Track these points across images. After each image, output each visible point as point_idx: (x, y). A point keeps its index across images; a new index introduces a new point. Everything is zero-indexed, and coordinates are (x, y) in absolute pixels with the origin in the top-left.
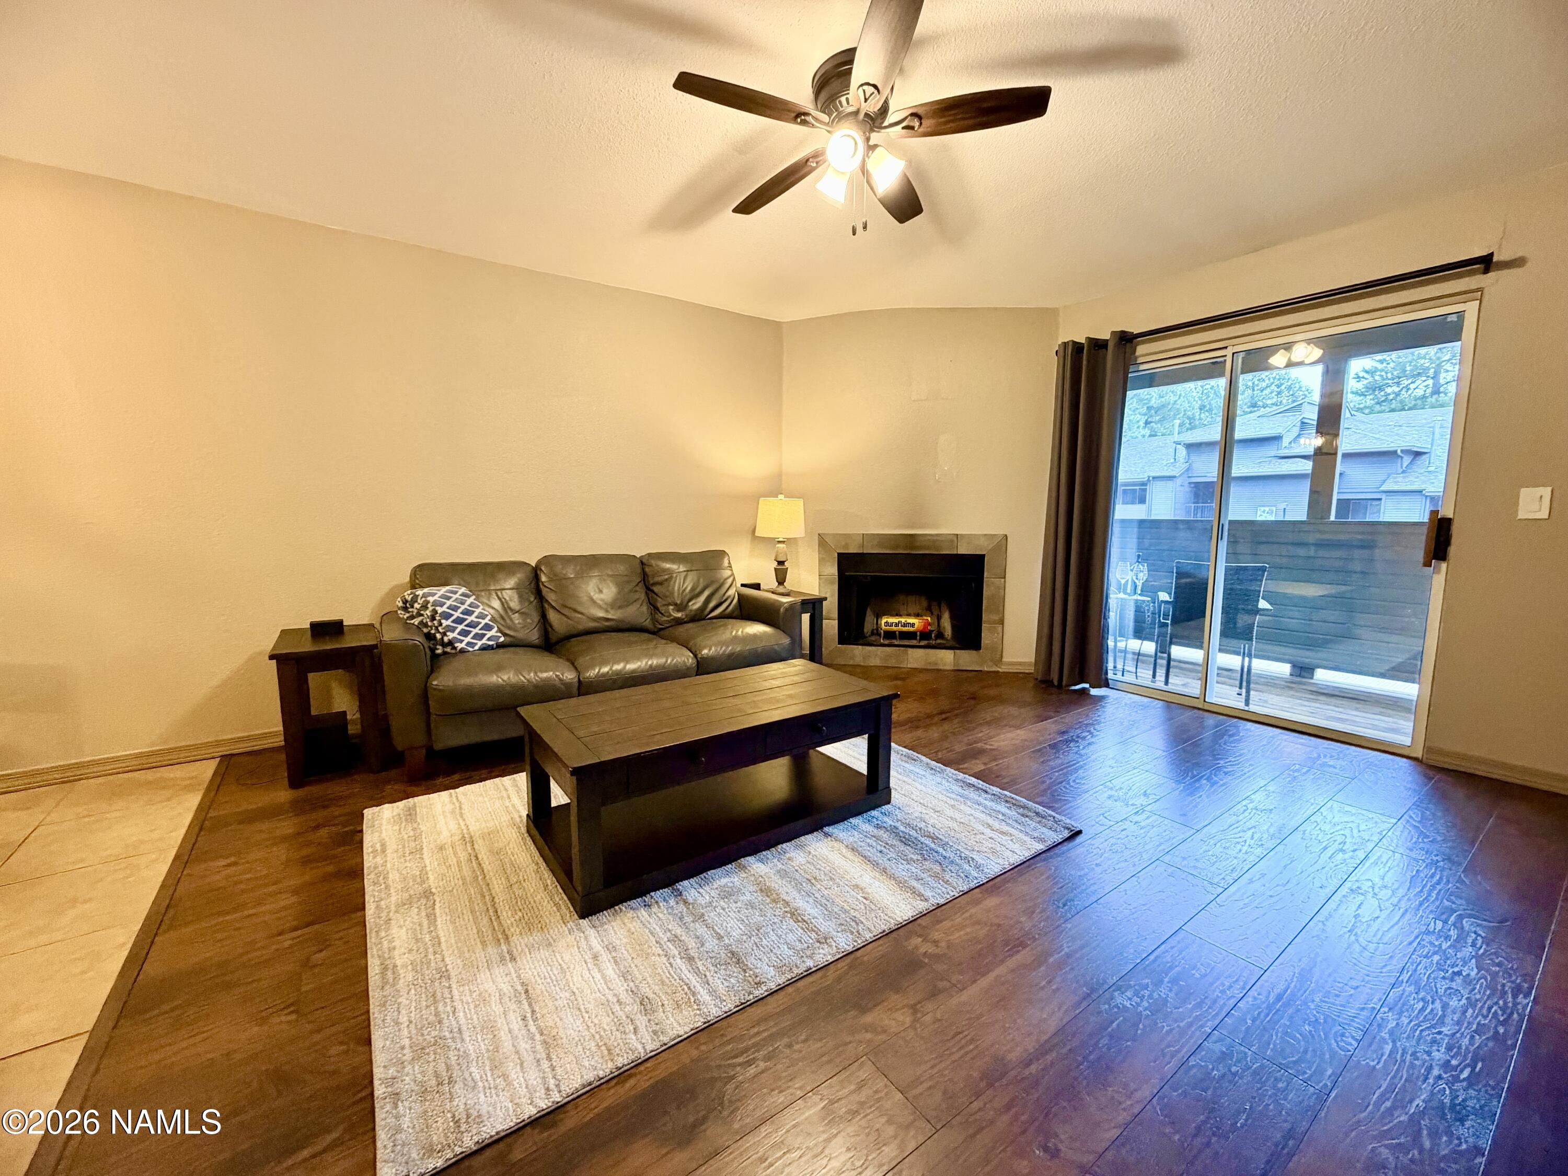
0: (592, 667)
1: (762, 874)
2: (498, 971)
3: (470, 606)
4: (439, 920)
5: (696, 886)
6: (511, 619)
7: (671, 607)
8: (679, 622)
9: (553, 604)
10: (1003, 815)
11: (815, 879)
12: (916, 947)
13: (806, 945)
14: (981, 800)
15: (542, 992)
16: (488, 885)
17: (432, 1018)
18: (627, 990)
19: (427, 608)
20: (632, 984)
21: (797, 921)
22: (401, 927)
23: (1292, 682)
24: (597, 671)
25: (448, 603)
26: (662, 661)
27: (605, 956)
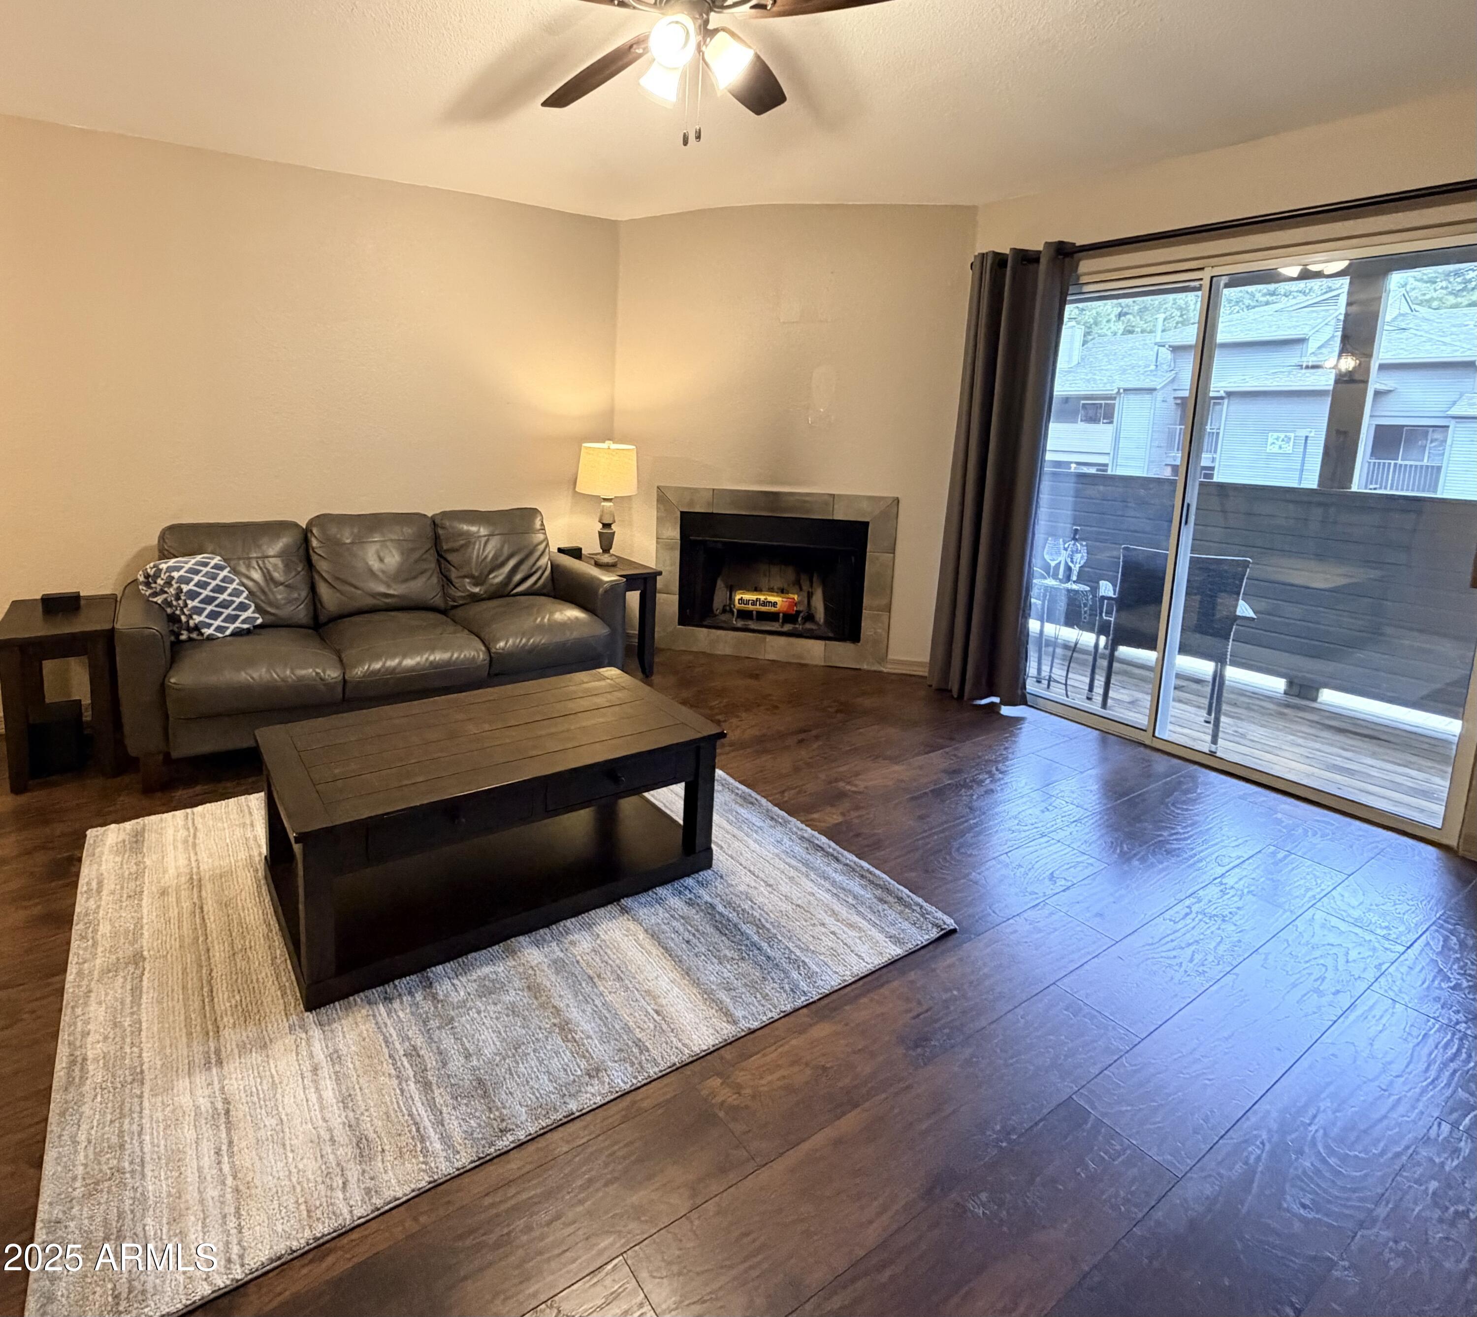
0: (360, 662)
1: (534, 964)
2: (200, 1079)
3: (223, 581)
4: (144, 997)
5: (452, 974)
6: (273, 593)
7: (467, 580)
8: (475, 599)
9: (324, 574)
10: (855, 897)
11: (599, 976)
12: (713, 1094)
13: (572, 1077)
14: (829, 871)
15: (245, 1116)
16: (208, 950)
17: (114, 1140)
18: (344, 1124)
19: (172, 585)
20: (351, 1114)
21: (565, 1040)
22: (100, 1003)
23: (1288, 706)
24: (366, 668)
25: (197, 578)
26: (446, 656)
27: (326, 1071)
